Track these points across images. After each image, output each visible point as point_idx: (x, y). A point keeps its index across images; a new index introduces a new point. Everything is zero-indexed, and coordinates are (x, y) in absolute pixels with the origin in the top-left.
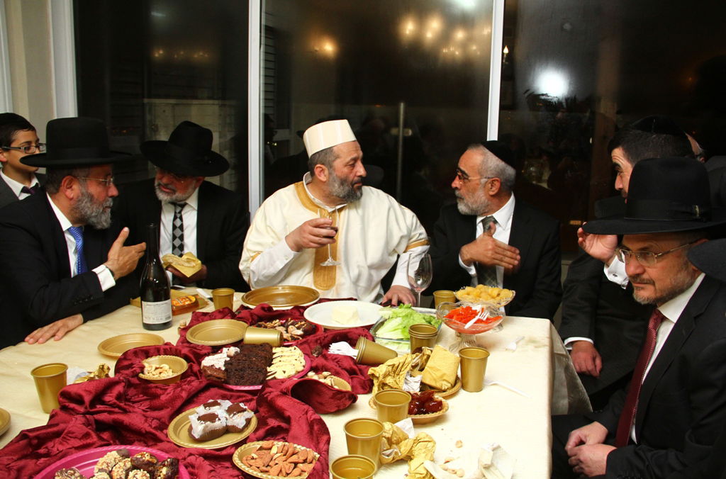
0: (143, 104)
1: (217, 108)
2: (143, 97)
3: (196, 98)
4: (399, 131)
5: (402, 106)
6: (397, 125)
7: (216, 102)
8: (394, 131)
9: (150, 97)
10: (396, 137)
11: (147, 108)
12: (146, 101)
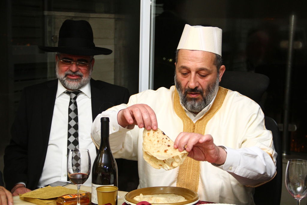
0: (44, 16)
1: (112, 21)
2: (43, 10)
3: (94, 12)
4: (289, 44)
5: (293, 18)
6: (287, 38)
7: (112, 16)
8: (283, 44)
9: (49, 10)
10: (286, 51)
11: (47, 20)
12: (46, 13)
